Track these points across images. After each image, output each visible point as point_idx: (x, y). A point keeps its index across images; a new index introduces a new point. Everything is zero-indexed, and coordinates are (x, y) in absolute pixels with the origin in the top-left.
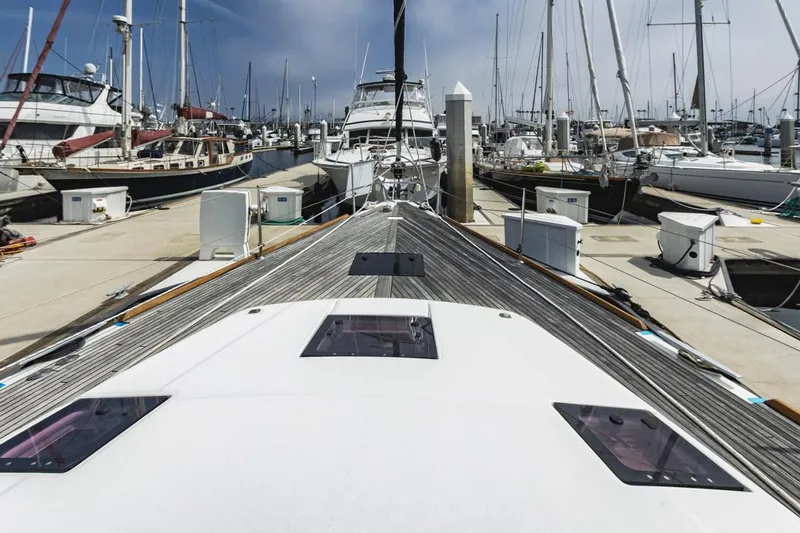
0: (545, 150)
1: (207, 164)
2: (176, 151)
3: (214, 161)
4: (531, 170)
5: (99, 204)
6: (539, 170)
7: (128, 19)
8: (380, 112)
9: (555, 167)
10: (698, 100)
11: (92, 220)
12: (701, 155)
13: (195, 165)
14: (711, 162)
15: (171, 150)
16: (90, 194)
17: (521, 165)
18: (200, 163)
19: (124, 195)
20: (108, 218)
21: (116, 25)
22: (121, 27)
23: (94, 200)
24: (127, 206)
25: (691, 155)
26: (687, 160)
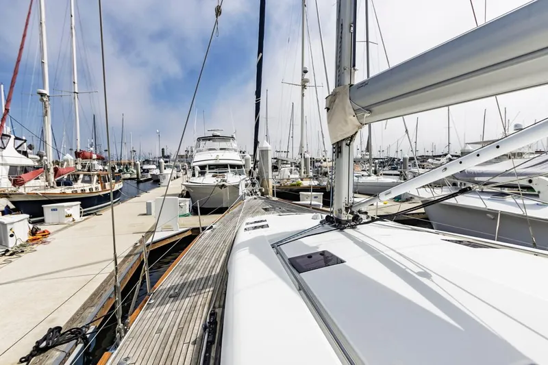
0: (300, 175)
1: (100, 190)
2: (79, 181)
3: (104, 187)
4: (294, 185)
5: (69, 212)
6: (298, 185)
7: (46, 91)
8: (213, 155)
9: (306, 183)
10: (368, 149)
11: (65, 222)
12: (369, 176)
13: (94, 191)
14: (373, 179)
15: (76, 180)
16: (63, 206)
17: (289, 183)
18: (96, 188)
19: (79, 207)
20: (74, 220)
21: (39, 96)
22: (43, 98)
23: (66, 210)
24: (81, 212)
25: (366, 176)
26: (364, 178)
